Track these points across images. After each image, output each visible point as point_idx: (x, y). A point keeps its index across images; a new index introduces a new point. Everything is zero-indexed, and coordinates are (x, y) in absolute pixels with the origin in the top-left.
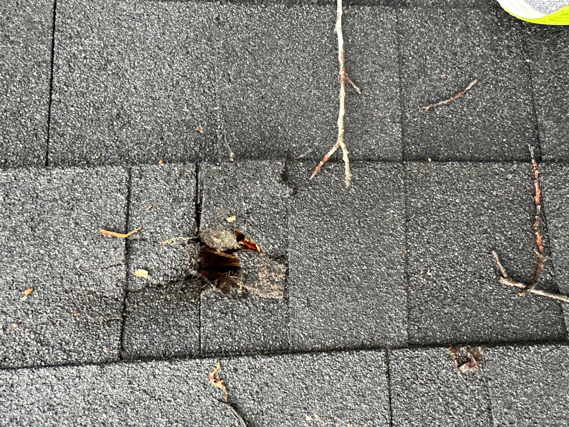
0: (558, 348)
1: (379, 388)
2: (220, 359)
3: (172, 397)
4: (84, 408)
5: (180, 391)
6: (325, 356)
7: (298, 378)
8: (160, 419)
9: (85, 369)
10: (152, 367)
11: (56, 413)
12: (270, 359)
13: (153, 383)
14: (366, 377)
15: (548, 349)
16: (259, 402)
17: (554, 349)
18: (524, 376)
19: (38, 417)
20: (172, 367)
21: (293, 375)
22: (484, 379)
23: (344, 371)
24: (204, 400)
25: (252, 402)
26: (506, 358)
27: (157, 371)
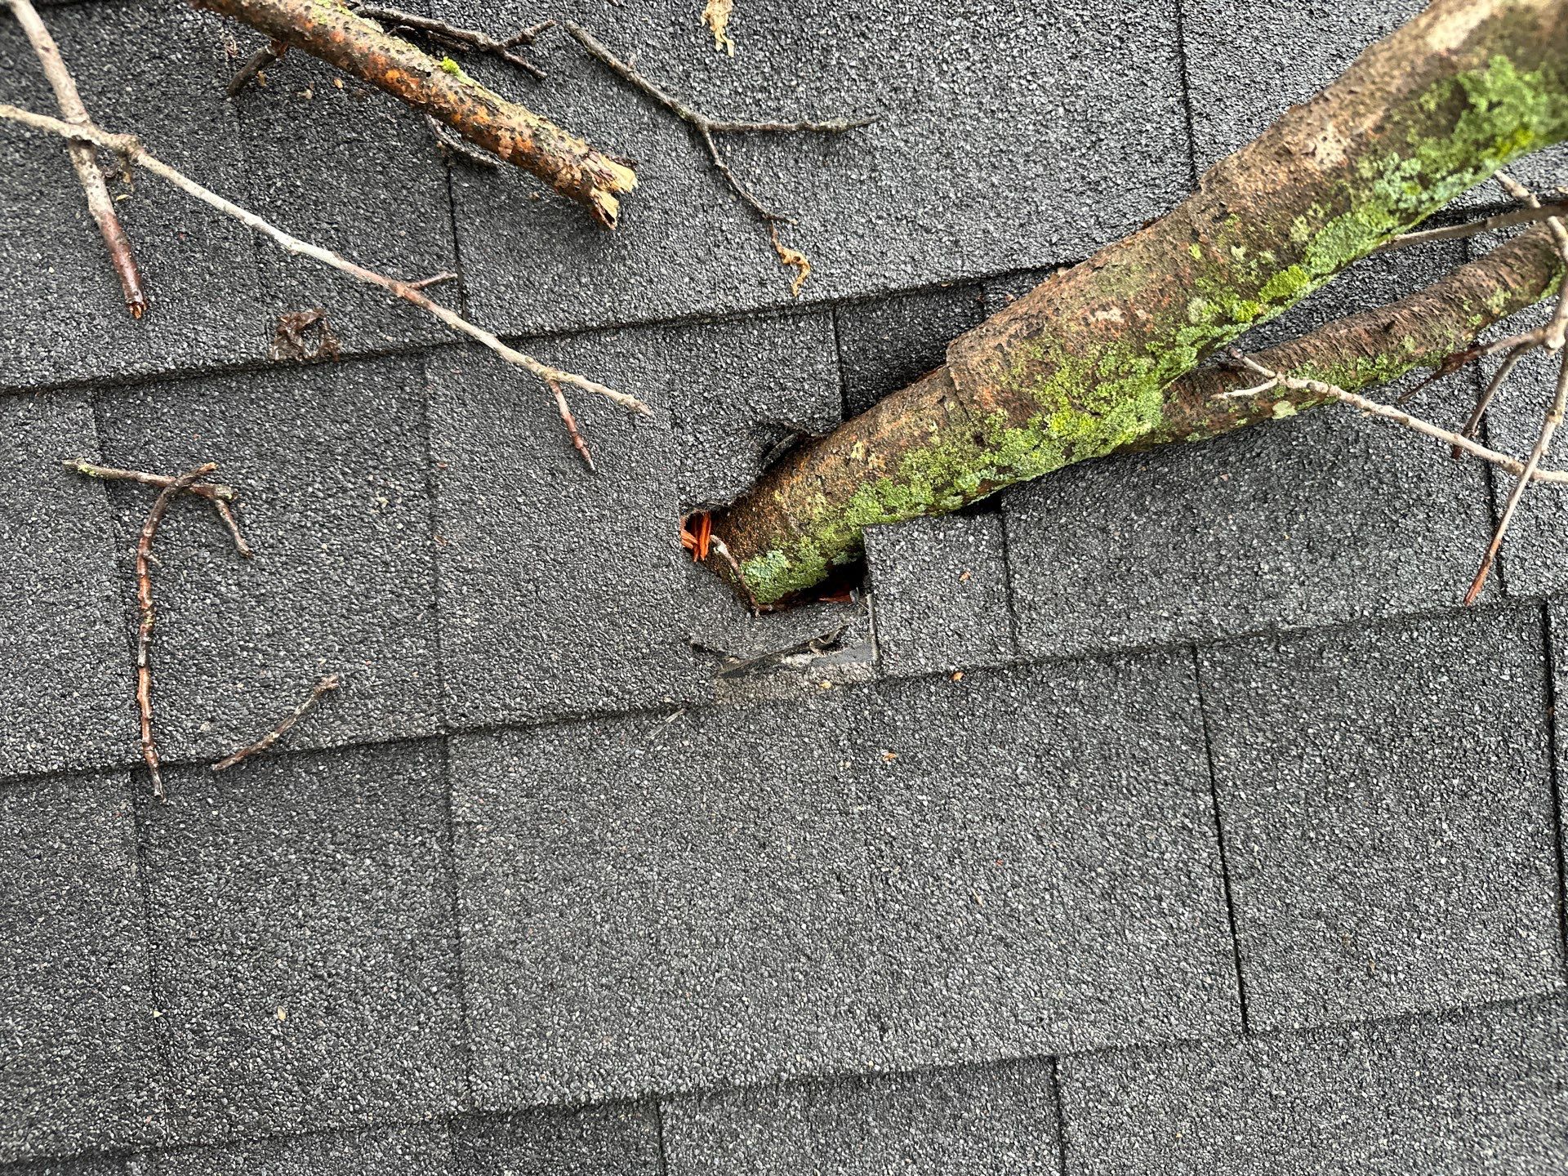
0: (115, 370)
1: (480, 267)
2: (793, 301)
3: (876, 225)
4: (1035, 190)
5: (862, 236)
6: (592, 320)
7: (642, 276)
8: (893, 184)
9: (1044, 260)
10: (920, 276)
11: (1083, 178)
12: (698, 307)
13: (912, 247)
14: (506, 286)
15: (138, 366)
16: (713, 228)
17: (125, 368)
18: (187, 310)
19: (1114, 168)
20: (882, 279)
21: (651, 281)
22: (268, 300)
23: (552, 296)
24: (816, 224)
25: (724, 228)
26: (223, 343)
27: (909, 269)
